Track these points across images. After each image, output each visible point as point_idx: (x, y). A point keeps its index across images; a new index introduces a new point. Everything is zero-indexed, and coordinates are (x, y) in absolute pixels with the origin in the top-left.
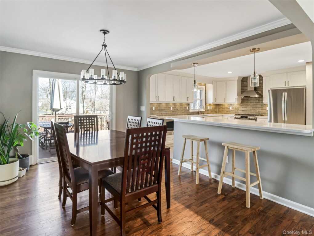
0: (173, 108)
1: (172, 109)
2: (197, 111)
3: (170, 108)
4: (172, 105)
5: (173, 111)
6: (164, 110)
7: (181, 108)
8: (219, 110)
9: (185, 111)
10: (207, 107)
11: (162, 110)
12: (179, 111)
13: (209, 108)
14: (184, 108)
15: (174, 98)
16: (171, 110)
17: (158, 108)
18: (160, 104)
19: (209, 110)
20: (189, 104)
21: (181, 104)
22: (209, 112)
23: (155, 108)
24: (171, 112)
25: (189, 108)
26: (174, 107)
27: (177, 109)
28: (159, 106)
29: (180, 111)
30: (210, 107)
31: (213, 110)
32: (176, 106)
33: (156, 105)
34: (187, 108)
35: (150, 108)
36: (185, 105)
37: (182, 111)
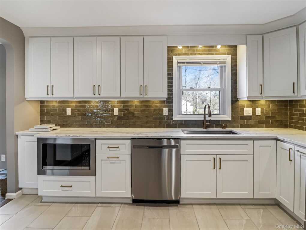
0: (120, 110)
1: (116, 112)
2: (202, 118)
3: (113, 110)
4: (116, 104)
5: (119, 118)
6: (96, 114)
7: (143, 110)
8: (292, 118)
9: (158, 118)
10: (243, 110)
12: (138, 118)
13: (248, 111)
14: (155, 110)
15: (96, 89)
16: (113, 116)
17: (79, 110)
18: (85, 102)
19: (249, 118)
21: (143, 101)
22: (251, 122)
23: (72, 110)
24: (116, 120)
25: (170, 111)
26: (122, 107)
27: (133, 114)
28: (82, 106)
29: (143, 118)
30: (254, 111)
31: (266, 118)
32: (127, 106)
33: (74, 104)
34: (165, 111)
35: (59, 110)
36: (159, 105)
37: (147, 118)
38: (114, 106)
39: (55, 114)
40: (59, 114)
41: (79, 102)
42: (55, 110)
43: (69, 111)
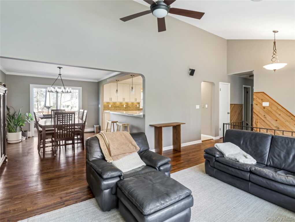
0: (126, 106)
3: (124, 106)
5: (125, 108)
6: (118, 107)
7: (132, 105)
9: (136, 108)
11: (117, 107)
12: (131, 108)
14: (135, 105)
15: (124, 99)
17: (113, 106)
18: (115, 103)
20: (139, 103)
21: (132, 103)
23: (111, 106)
24: (124, 108)
25: (139, 105)
26: (126, 105)
27: (129, 107)
28: (114, 104)
32: (128, 104)
33: (112, 104)
34: (138, 106)
35: (107, 106)
36: (136, 104)
37: (133, 108)
38: (124, 104)
39: (106, 107)
40: (107, 107)
41: (113, 103)
42: (105, 106)
43: (110, 106)
